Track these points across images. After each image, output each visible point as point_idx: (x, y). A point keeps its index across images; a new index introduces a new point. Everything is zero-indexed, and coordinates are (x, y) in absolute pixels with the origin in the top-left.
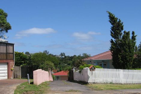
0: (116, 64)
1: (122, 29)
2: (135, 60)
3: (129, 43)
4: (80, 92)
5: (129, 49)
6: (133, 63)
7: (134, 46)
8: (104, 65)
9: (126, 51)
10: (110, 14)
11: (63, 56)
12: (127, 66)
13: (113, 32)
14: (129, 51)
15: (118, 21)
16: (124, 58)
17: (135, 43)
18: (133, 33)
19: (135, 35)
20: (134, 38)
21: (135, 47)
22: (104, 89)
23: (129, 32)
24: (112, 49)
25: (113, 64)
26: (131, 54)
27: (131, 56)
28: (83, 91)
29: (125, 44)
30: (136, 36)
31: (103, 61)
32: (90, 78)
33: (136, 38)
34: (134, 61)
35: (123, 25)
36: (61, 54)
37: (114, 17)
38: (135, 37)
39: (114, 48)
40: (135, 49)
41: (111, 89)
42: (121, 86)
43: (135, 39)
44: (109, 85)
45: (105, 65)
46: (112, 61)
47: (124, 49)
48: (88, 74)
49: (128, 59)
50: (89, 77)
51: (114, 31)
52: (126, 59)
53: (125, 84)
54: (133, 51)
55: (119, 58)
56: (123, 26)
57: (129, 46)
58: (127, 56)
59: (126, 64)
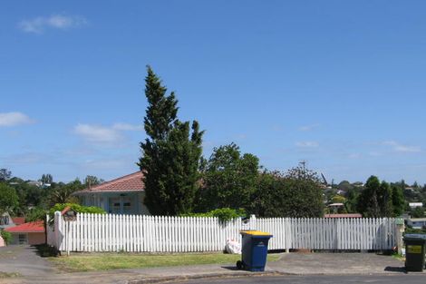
0: (154, 202)
1: (174, 116)
2: (199, 192)
3: (185, 152)
4: (21, 276)
5: (185, 164)
6: (196, 201)
7: (196, 159)
8: (125, 205)
9: (176, 170)
10: (150, 74)
11: (46, 182)
12: (180, 207)
13: (149, 121)
14: (185, 169)
15: (167, 95)
16: (172, 187)
17: (199, 151)
18: (195, 126)
19: (199, 131)
20: (197, 137)
21: (199, 161)
22: (92, 268)
23: (187, 123)
24: (143, 164)
25: (144, 204)
26: (189, 179)
27: (188, 184)
28: (31, 274)
29: (176, 153)
30: (203, 132)
31: (123, 195)
32: (64, 240)
33: (203, 138)
34: (196, 194)
35: (176, 107)
36: (43, 177)
37: (159, 84)
38: (200, 134)
39: (148, 162)
40: (199, 165)
41: (114, 268)
42: (145, 258)
43: (199, 141)
44: (116, 256)
45: (128, 204)
46: (144, 195)
47: (173, 165)
48: (60, 229)
49: (182, 190)
50: (62, 237)
51: (152, 120)
52: (177, 189)
53: (158, 253)
54: (195, 169)
55: (159, 188)
56: (176, 110)
57: (185, 158)
58: (180, 182)
59: (178, 202)
